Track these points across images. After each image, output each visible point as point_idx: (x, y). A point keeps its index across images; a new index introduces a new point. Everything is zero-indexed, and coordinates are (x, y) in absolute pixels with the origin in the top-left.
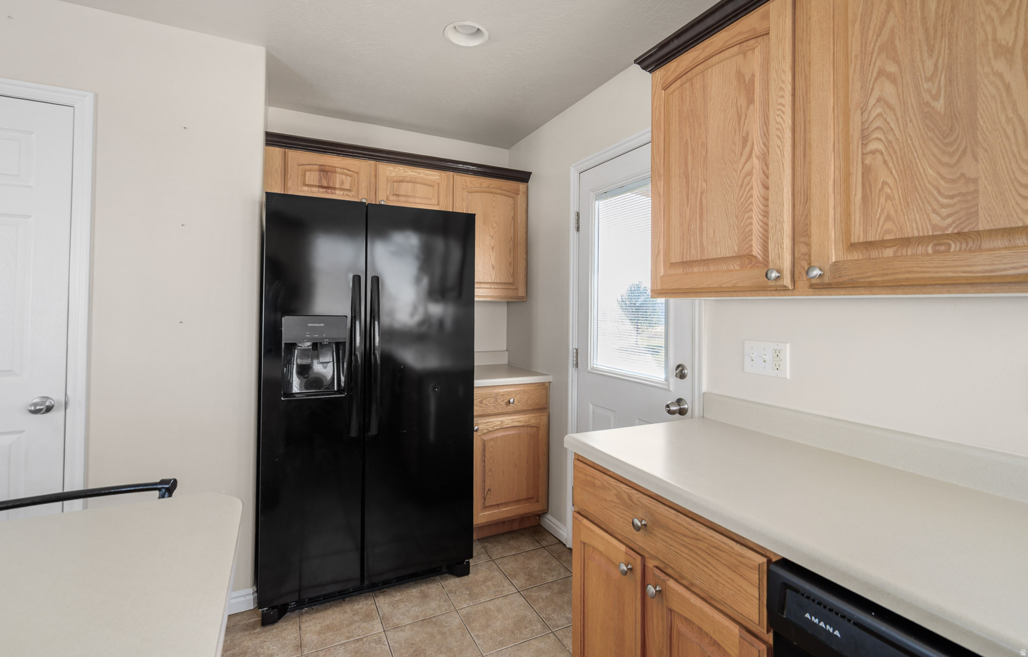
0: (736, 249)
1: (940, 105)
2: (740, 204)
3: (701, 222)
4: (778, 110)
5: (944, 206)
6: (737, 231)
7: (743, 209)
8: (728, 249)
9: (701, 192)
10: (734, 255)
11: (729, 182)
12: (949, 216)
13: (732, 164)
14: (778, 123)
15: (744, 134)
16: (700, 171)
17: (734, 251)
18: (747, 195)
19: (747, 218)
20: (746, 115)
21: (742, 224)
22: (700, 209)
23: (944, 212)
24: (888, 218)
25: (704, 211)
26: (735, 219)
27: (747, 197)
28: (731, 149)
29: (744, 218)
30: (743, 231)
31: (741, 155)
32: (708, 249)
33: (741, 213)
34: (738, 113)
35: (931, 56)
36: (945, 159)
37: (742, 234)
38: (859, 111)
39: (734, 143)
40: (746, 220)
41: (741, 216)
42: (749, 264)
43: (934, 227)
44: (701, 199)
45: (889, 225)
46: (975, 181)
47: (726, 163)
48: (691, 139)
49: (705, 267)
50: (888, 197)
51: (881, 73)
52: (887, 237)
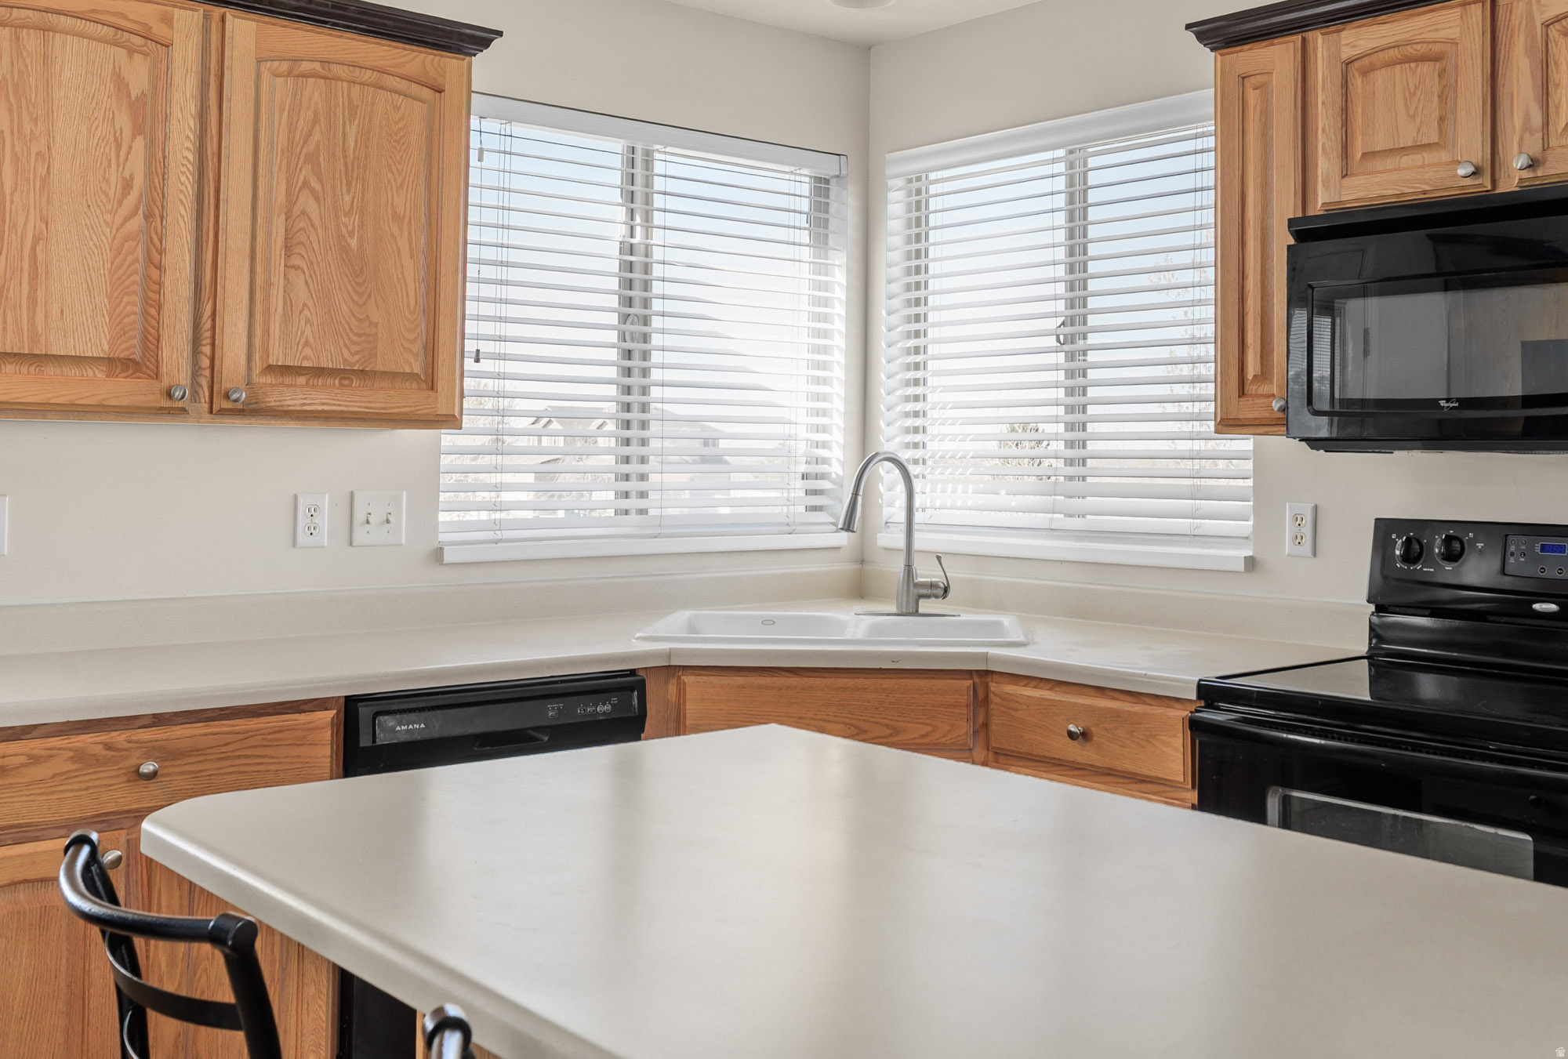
0: (106, 348)
1: (354, 242)
2: (114, 279)
3: (33, 289)
4: (183, 165)
5: (354, 343)
6: (107, 320)
7: (122, 287)
8: (89, 345)
9: (34, 236)
10: (102, 355)
11: (95, 239)
12: (357, 353)
13: (102, 213)
14: (182, 184)
15: (127, 175)
16: (32, 200)
17: (102, 350)
18: (128, 269)
19: (128, 303)
20: (130, 147)
21: (118, 310)
22: (30, 266)
23: (354, 348)
24: (307, 344)
25: (41, 271)
26: (106, 300)
27: (129, 272)
28: (101, 188)
29: (121, 301)
30: (120, 323)
31: (120, 203)
32: (46, 338)
33: (117, 293)
34: (116, 138)
35: (349, 192)
36: (356, 298)
37: (118, 325)
38: (283, 217)
39: (108, 182)
40: (125, 308)
41: (117, 298)
42: (122, 371)
43: (345, 361)
44: (34, 249)
45: (307, 351)
46: (376, 325)
47: (89, 206)
48: (12, 134)
49: (34, 367)
50: (308, 321)
51: (306, 184)
52: (306, 364)
